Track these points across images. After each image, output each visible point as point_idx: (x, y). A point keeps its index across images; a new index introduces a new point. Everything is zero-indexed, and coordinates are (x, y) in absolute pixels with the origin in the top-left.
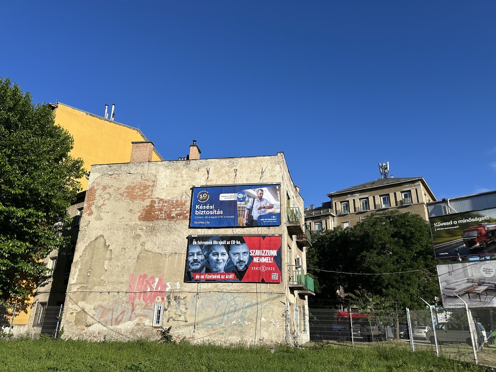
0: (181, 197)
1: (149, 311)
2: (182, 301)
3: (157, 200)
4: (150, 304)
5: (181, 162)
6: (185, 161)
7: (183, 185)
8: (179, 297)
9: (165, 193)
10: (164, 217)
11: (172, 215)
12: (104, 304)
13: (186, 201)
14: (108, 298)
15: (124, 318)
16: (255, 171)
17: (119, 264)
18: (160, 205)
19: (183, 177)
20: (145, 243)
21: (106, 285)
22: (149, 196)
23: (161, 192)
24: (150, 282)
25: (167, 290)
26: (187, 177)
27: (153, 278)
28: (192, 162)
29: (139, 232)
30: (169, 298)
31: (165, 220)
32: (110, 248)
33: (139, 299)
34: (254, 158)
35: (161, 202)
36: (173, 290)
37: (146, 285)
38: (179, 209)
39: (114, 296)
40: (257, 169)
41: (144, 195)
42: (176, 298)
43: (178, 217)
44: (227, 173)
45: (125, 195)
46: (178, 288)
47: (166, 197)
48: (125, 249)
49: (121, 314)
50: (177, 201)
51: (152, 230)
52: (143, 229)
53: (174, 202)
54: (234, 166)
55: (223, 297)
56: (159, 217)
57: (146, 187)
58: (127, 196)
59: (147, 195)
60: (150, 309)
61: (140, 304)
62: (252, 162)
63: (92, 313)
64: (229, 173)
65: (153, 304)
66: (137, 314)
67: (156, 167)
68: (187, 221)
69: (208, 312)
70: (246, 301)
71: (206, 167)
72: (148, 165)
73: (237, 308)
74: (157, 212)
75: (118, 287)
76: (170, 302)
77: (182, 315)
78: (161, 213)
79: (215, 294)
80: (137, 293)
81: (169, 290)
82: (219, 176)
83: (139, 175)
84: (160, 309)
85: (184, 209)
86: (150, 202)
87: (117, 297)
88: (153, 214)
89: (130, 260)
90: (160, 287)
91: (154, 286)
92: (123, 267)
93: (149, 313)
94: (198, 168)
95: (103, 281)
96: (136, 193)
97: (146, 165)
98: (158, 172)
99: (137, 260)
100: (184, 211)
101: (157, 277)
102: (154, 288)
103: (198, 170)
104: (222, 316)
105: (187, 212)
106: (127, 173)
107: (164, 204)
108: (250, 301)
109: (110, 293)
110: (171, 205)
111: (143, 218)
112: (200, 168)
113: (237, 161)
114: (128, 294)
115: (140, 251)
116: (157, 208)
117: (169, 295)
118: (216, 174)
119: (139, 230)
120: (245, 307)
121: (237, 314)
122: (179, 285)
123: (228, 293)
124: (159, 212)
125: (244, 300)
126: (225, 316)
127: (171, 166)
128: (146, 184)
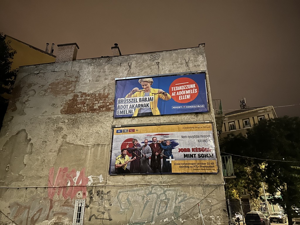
0: (105, 89)
1: (69, 208)
2: (106, 197)
3: (79, 94)
5: (103, 59)
6: (107, 59)
7: (106, 79)
8: (103, 191)
9: (87, 88)
10: (86, 110)
11: (95, 108)
12: (21, 201)
13: (108, 94)
14: (25, 194)
15: (41, 216)
16: (177, 62)
17: (39, 157)
18: (83, 98)
19: (105, 72)
20: (67, 136)
21: (24, 180)
22: (72, 91)
23: (84, 87)
24: (71, 176)
25: (89, 184)
26: (110, 72)
27: (74, 172)
28: (114, 58)
29: (61, 125)
30: (90, 193)
31: (88, 112)
32: (32, 141)
33: (59, 195)
34: (176, 51)
35: (84, 96)
36: (95, 184)
37: (66, 180)
38: (101, 102)
39: (32, 192)
40: (179, 61)
41: (67, 90)
42: (98, 193)
43: (101, 109)
44: (149, 66)
45: (49, 91)
46: (100, 182)
47: (88, 91)
48: (46, 142)
49: (37, 212)
50: (100, 94)
51: (74, 123)
52: (65, 122)
53: (97, 95)
54: (156, 59)
55: (151, 191)
56: (82, 110)
57: (69, 83)
58: (51, 92)
59: (70, 90)
60: (70, 206)
61: (59, 201)
62: (174, 55)
63: (7, 211)
64: (151, 66)
65: (73, 200)
66: (55, 212)
67: (79, 65)
68: (111, 113)
69: (135, 208)
70: (178, 195)
71: (128, 62)
72: (72, 63)
73: (168, 203)
74: (80, 106)
75: (36, 183)
76: (92, 197)
77: (105, 212)
78: (83, 106)
79: (143, 187)
80: (57, 188)
81: (91, 184)
82: (141, 69)
83: (63, 73)
84: (81, 205)
85: (107, 102)
86: (73, 96)
87: (35, 193)
88: (75, 107)
89: (51, 153)
90: (81, 180)
91: (75, 180)
92: (43, 160)
93: (68, 210)
94: (121, 63)
95: (21, 177)
96: (59, 89)
97: (70, 64)
98: (81, 69)
99: (58, 153)
100: (107, 103)
101: (78, 170)
102: (75, 183)
103: (121, 65)
104: (151, 213)
105: (110, 104)
106: (52, 72)
107: (87, 97)
108: (184, 195)
109: (27, 189)
110: (94, 98)
111: (65, 111)
112: (122, 63)
113: (158, 55)
114: (47, 190)
115: (61, 144)
116: (79, 101)
117: (91, 190)
118: (138, 68)
119: (61, 123)
120: (177, 202)
121: (169, 211)
122: (103, 179)
123: (157, 186)
124: (81, 105)
125: (176, 194)
126: (156, 213)
127: (93, 63)
128: (69, 80)
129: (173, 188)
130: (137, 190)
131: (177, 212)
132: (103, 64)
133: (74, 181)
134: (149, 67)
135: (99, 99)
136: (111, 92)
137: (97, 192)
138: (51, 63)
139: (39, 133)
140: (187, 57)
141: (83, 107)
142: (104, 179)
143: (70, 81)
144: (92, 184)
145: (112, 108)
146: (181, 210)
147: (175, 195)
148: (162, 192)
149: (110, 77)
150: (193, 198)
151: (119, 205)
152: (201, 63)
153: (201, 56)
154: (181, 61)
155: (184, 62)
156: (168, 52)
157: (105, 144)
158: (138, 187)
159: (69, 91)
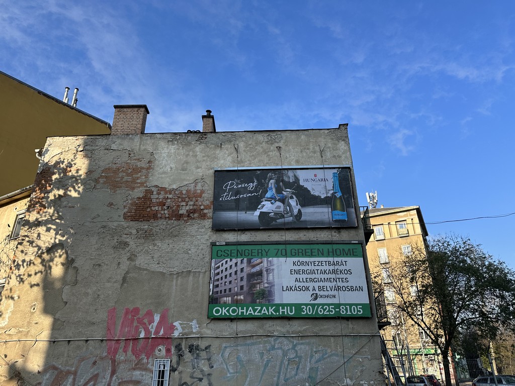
0: (196, 184)
1: (144, 373)
2: (203, 354)
3: (155, 190)
4: (145, 361)
5: (192, 135)
6: (199, 135)
7: (198, 168)
8: (198, 346)
9: (168, 179)
10: (167, 216)
11: (181, 212)
12: (59, 362)
13: (202, 192)
14: (67, 352)
16: (308, 149)
17: (89, 291)
18: (161, 196)
19: (196, 156)
20: (135, 256)
21: (64, 329)
22: (142, 184)
23: (162, 178)
24: (146, 321)
25: (176, 334)
26: (204, 157)
27: (150, 314)
28: (209, 135)
29: (124, 238)
30: (178, 348)
31: (170, 218)
32: (75, 264)
33: (125, 351)
34: (306, 132)
35: (162, 193)
36: (185, 334)
37: (137, 328)
38: (192, 203)
40: (311, 147)
41: (134, 181)
42: (191, 349)
43: (191, 215)
44: (265, 152)
45: (102, 182)
46: (194, 331)
47: (170, 185)
48: (99, 265)
49: (90, 380)
50: (188, 191)
51: (148, 236)
52: (131, 234)
53: (184, 192)
54: (276, 142)
55: (274, 346)
56: (159, 215)
57: (137, 170)
58: (105, 183)
59: (139, 181)
60: (146, 369)
61: (127, 361)
62: (303, 137)
63: (34, 379)
64: (268, 152)
65: (150, 360)
66: (120, 381)
67: (153, 141)
68: (208, 222)
69: (250, 372)
70: (315, 351)
71: (233, 143)
72: (141, 138)
73: (300, 363)
74: (156, 208)
75: (86, 332)
76: (181, 355)
77: (204, 377)
78: (162, 208)
79: (261, 340)
80: (122, 341)
81: (179, 334)
82: (253, 155)
83: (125, 153)
84: (164, 368)
85: (200, 203)
86: (144, 192)
87: (85, 348)
88: (149, 210)
89: (109, 283)
90: (163, 329)
91: (153, 328)
92: (97, 296)
93: (142, 376)
94: (221, 144)
95: (59, 322)
96: (119, 179)
97: (137, 139)
98: (156, 149)
99: (122, 285)
100: (200, 205)
101: (157, 312)
102: (153, 332)
103: (221, 147)
104: (275, 379)
105: (206, 208)
106: (105, 149)
107: (167, 195)
108: (322, 350)
109: (71, 343)
110: (179, 197)
111: (132, 216)
112: (223, 144)
113: (279, 136)
114: (105, 344)
115: (127, 270)
116: (155, 201)
117: (180, 344)
118: (249, 153)
119: (125, 236)
120: (313, 360)
121: (301, 374)
122: (197, 326)
123: (283, 338)
124: (159, 208)
125: (312, 350)
126: (282, 377)
127: (176, 140)
128: (136, 166)
129: (307, 341)
130: (253, 344)
131: (314, 375)
132: (193, 143)
133: (151, 330)
134: (265, 154)
135: (187, 199)
136: (206, 188)
137: (189, 348)
138: (103, 135)
139: (87, 250)
140: (322, 141)
141: (162, 210)
142: (199, 327)
143: (139, 166)
144: (181, 335)
145: (208, 215)
146: (319, 373)
147: (310, 351)
148: (291, 347)
149: (204, 165)
150: (337, 355)
151: (225, 367)
152: (343, 154)
153: (343, 142)
154: (314, 148)
155: (317, 149)
156: (294, 133)
157: (199, 272)
158: (253, 339)
159: (138, 183)
